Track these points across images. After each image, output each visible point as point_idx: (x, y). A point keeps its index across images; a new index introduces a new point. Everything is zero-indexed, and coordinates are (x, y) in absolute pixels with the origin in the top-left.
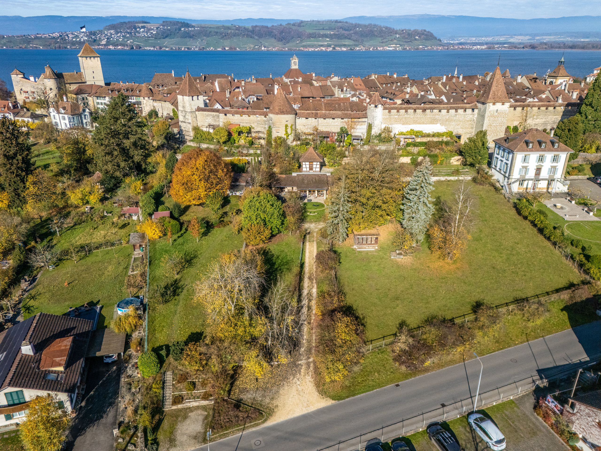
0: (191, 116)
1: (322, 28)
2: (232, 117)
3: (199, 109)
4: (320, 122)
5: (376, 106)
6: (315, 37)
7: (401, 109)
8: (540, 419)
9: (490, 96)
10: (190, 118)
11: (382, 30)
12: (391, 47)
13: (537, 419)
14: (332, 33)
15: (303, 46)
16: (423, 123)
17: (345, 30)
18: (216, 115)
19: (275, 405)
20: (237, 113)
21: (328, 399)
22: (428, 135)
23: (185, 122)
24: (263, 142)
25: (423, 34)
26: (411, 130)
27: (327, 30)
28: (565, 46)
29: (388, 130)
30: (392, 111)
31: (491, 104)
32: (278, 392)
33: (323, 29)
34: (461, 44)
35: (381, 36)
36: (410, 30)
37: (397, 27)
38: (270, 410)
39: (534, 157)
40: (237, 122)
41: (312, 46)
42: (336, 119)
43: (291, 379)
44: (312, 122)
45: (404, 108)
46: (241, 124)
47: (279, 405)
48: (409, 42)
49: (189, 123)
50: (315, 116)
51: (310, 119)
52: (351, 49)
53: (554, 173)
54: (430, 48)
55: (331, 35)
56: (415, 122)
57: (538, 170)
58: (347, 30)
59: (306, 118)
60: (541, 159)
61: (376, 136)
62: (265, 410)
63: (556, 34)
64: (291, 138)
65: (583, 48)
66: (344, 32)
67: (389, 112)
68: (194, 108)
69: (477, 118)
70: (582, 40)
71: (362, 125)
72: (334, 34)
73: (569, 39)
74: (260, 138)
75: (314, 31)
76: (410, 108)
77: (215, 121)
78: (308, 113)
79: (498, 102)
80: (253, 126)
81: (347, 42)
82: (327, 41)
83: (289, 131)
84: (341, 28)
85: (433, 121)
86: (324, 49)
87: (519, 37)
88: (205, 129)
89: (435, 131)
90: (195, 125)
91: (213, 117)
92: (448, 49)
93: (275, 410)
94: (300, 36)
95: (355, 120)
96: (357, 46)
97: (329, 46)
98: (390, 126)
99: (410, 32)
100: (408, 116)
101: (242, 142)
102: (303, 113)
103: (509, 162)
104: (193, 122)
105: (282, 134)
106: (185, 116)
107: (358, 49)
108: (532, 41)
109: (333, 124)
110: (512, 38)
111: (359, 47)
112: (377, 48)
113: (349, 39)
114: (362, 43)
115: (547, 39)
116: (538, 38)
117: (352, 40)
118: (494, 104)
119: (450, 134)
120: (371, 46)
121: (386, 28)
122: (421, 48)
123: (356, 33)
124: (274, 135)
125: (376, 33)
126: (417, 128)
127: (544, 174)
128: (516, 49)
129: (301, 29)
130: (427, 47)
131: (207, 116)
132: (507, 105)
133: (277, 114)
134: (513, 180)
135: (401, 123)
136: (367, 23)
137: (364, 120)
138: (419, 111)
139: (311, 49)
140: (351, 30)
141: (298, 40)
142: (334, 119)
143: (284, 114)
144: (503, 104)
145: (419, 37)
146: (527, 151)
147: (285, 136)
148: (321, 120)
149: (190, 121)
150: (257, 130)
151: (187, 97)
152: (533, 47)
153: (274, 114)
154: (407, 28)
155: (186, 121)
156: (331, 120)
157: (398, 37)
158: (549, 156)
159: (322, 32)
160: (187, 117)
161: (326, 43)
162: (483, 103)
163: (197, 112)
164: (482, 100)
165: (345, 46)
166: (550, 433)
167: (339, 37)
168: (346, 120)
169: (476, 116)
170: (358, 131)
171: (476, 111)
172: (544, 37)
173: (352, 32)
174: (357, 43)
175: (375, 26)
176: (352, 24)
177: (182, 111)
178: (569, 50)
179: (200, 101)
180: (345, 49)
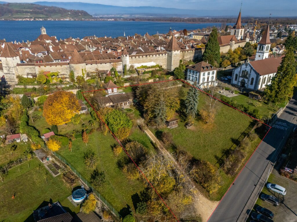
0: (14, 70)
1: (23, 7)
2: (45, 68)
3: (18, 65)
4: (99, 66)
5: (126, 56)
6: (20, 13)
7: (137, 56)
8: (284, 177)
9: (173, 48)
10: (14, 71)
11: (60, 10)
12: (68, 19)
13: (284, 178)
14: (31, 10)
15: (14, 18)
16: (147, 62)
17: (38, 9)
18: (32, 68)
19: (198, 214)
20: (48, 65)
21: (215, 201)
22: (149, 68)
23: (9, 74)
24: (68, 80)
25: (82, 12)
26: (142, 66)
27: (27, 9)
28: (145, 19)
29: (132, 67)
30: (133, 57)
31: (174, 51)
32: (194, 208)
33: (25, 8)
34: (101, 18)
35: (60, 13)
36: (75, 10)
37: (68, 8)
38: (199, 218)
39: (206, 73)
40: (48, 70)
41: (21, 18)
42: (107, 64)
43: (194, 199)
44: (94, 66)
45: (138, 56)
46: (51, 71)
47: (200, 214)
48: (76, 16)
49: (14, 74)
50: (96, 63)
51: (93, 65)
52: (45, 20)
53: (213, 79)
54: (87, 19)
55: (30, 12)
56: (144, 62)
57: (208, 78)
58: (40, 9)
59: (91, 64)
60: (209, 74)
61: (128, 70)
62: (197, 219)
63: (140, 14)
64: (85, 76)
65: (153, 20)
66: (38, 10)
67: (132, 58)
68: (15, 65)
69: (167, 58)
70: (150, 17)
71: (120, 65)
72: (33, 11)
73: (146, 16)
74: (66, 78)
75: (19, 9)
76: (140, 55)
77: (32, 71)
78: (91, 62)
79: (176, 50)
80: (59, 71)
81: (41, 16)
82: (29, 15)
83: (84, 72)
84: (36, 8)
85: (151, 61)
86: (28, 19)
87: (126, 15)
88: (25, 77)
89: (152, 65)
90: (17, 75)
91: (30, 68)
92: (97, 20)
93: (201, 217)
94: (10, 12)
95: (116, 63)
96: (48, 18)
97: (31, 18)
98: (133, 65)
99: (75, 11)
100: (140, 59)
101: (55, 81)
102: (89, 62)
103: (198, 77)
104: (16, 73)
105: (80, 74)
106: (9, 70)
107: (49, 19)
108: (131, 17)
109: (106, 66)
110: (123, 15)
111: (50, 19)
112: (60, 19)
113: (42, 14)
114: (50, 17)
115: (137, 16)
116: (133, 16)
117: (44, 14)
118: (175, 51)
119: (158, 66)
120: (57, 18)
121: (62, 9)
122: (84, 20)
123: (45, 11)
124: (76, 75)
125: (57, 11)
126: (144, 64)
127: (210, 80)
128: (127, 21)
129: (10, 8)
130: (86, 19)
131: (26, 68)
132: (179, 51)
133: (77, 63)
134: (200, 84)
135: (137, 63)
136: (50, 5)
137: (120, 63)
138: (144, 57)
139: (20, 20)
140: (42, 9)
141: (10, 14)
142: (106, 63)
143: (81, 63)
144: (178, 51)
145: (81, 14)
146: (204, 71)
147: (83, 75)
148: (99, 65)
149: (14, 73)
150: (62, 74)
151: (10, 58)
152: (133, 20)
153: (74, 64)
154: (74, 9)
155: (11, 73)
156: (105, 64)
157: (70, 14)
158: (211, 72)
159: (24, 10)
160: (10, 70)
161: (29, 16)
162: (170, 51)
163: (17, 67)
164: (169, 49)
165: (41, 18)
166: (291, 181)
167: (36, 13)
168: (112, 63)
169: (167, 57)
170: (118, 68)
171: (166, 54)
172: (136, 15)
173: (43, 10)
174: (47, 16)
175: (55, 7)
176: (42, 6)
177: (6, 67)
178: (148, 21)
179: (17, 60)
180: (42, 20)
